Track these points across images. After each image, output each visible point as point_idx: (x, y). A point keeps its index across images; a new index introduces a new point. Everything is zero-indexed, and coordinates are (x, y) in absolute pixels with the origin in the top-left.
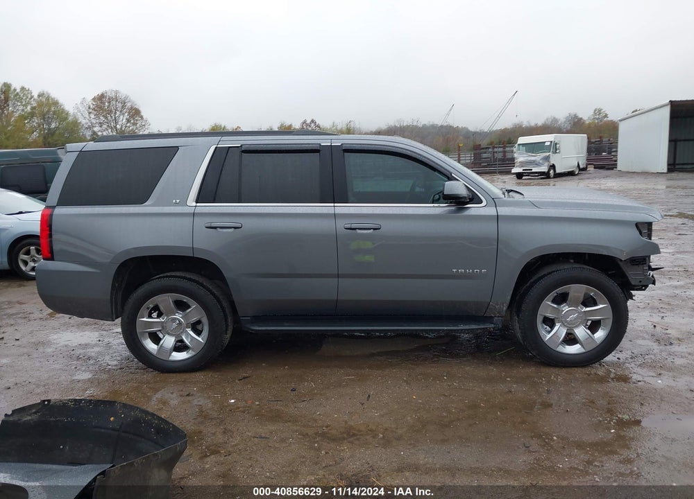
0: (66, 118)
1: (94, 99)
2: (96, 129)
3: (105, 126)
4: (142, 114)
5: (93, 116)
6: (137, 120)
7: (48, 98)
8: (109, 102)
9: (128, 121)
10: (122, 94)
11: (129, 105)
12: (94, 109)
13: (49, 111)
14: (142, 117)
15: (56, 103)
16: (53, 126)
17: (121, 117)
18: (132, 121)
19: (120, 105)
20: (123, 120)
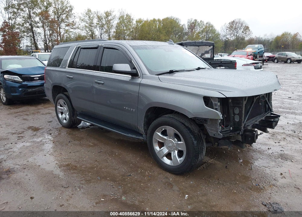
0: (215, 32)
1: (230, 23)
2: (228, 37)
3: (232, 35)
4: (250, 29)
5: (228, 31)
6: (247, 32)
7: (209, 25)
8: (236, 24)
9: (243, 32)
10: (242, 20)
11: (244, 25)
12: (229, 28)
13: (209, 30)
14: (249, 30)
15: (212, 26)
16: (210, 35)
17: (240, 31)
18: (245, 32)
19: (240, 25)
20: (240, 32)
